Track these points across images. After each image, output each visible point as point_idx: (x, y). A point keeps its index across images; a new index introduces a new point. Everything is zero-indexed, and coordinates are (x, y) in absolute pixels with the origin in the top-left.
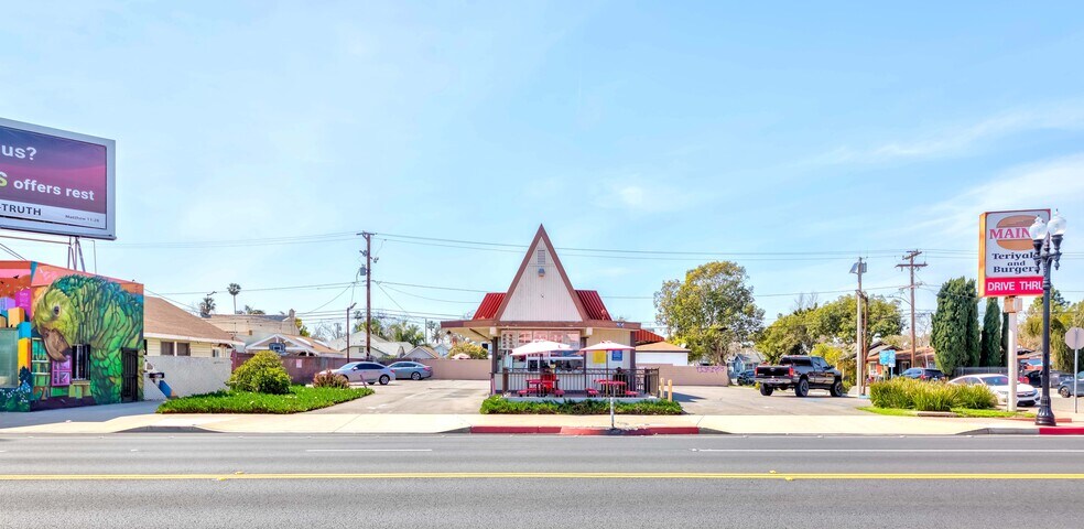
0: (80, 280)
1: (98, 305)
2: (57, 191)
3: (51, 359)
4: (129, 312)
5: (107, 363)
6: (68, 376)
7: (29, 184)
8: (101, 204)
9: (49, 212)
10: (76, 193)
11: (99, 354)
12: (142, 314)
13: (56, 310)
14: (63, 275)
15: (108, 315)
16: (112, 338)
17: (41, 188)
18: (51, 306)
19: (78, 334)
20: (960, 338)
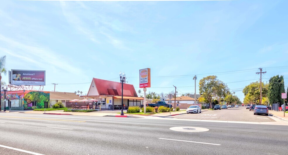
0: (34, 92)
1: (38, 95)
2: (37, 79)
3: (28, 103)
4: (46, 96)
5: (40, 104)
6: (31, 106)
7: (34, 79)
8: (43, 80)
9: (36, 82)
10: (40, 79)
11: (39, 102)
12: (49, 96)
13: (29, 96)
14: (31, 91)
15: (41, 97)
16: (42, 100)
17: (35, 79)
18: (28, 96)
19: (34, 100)
20: (275, 95)
